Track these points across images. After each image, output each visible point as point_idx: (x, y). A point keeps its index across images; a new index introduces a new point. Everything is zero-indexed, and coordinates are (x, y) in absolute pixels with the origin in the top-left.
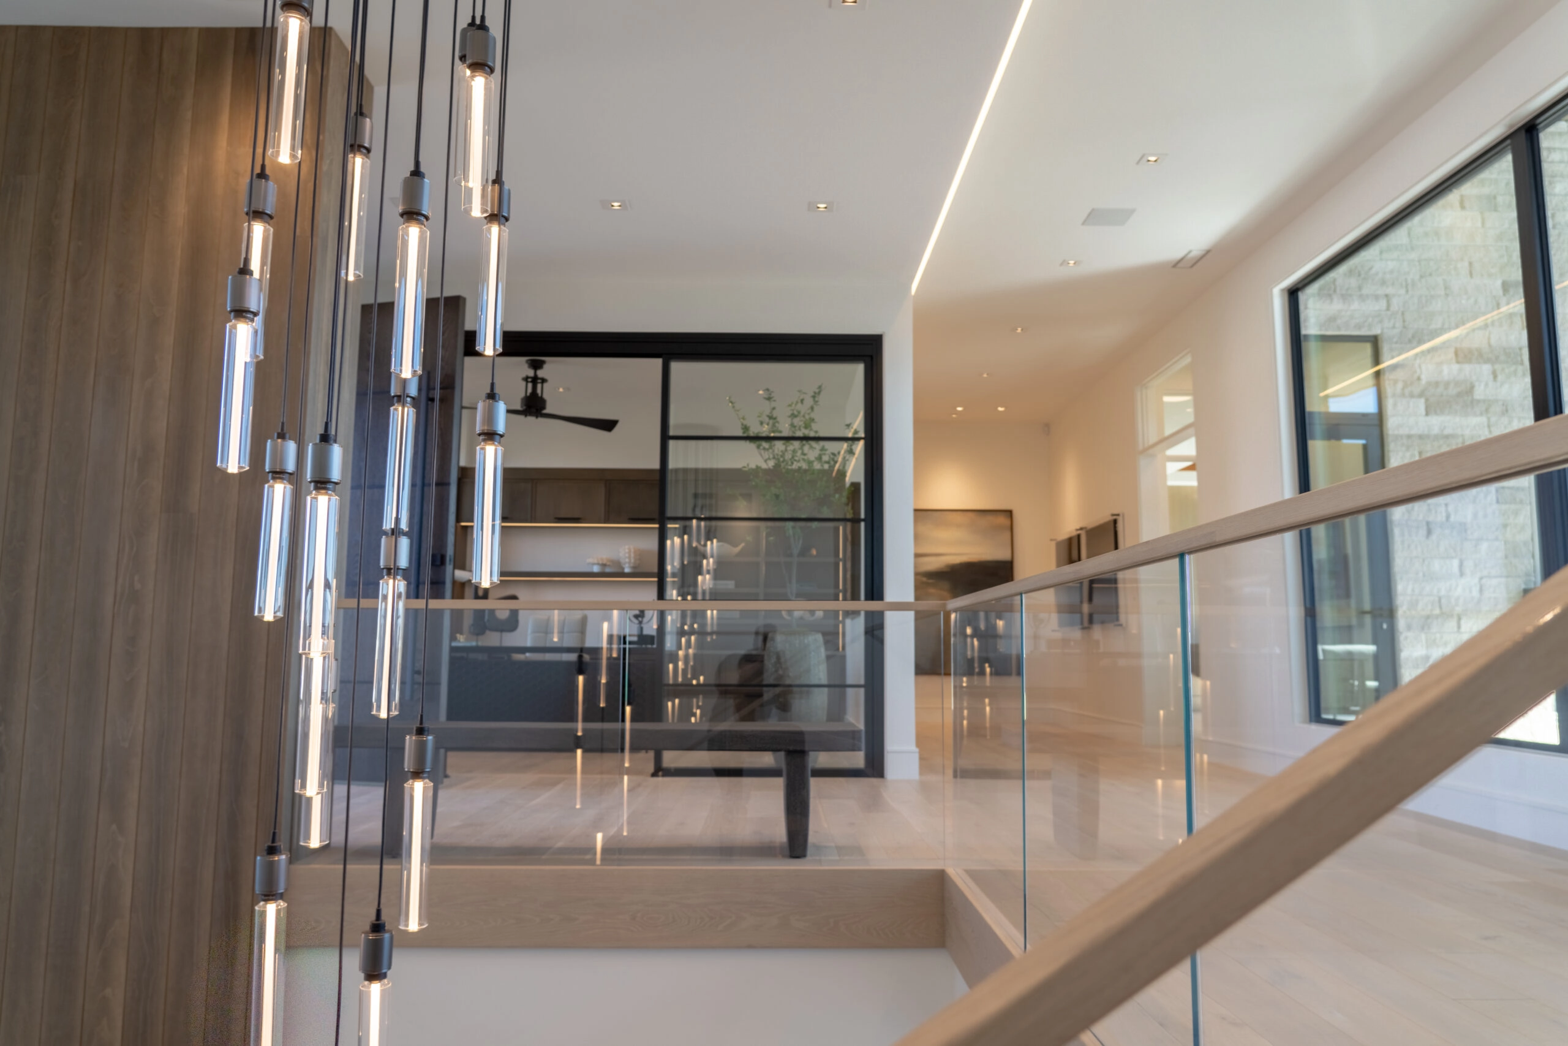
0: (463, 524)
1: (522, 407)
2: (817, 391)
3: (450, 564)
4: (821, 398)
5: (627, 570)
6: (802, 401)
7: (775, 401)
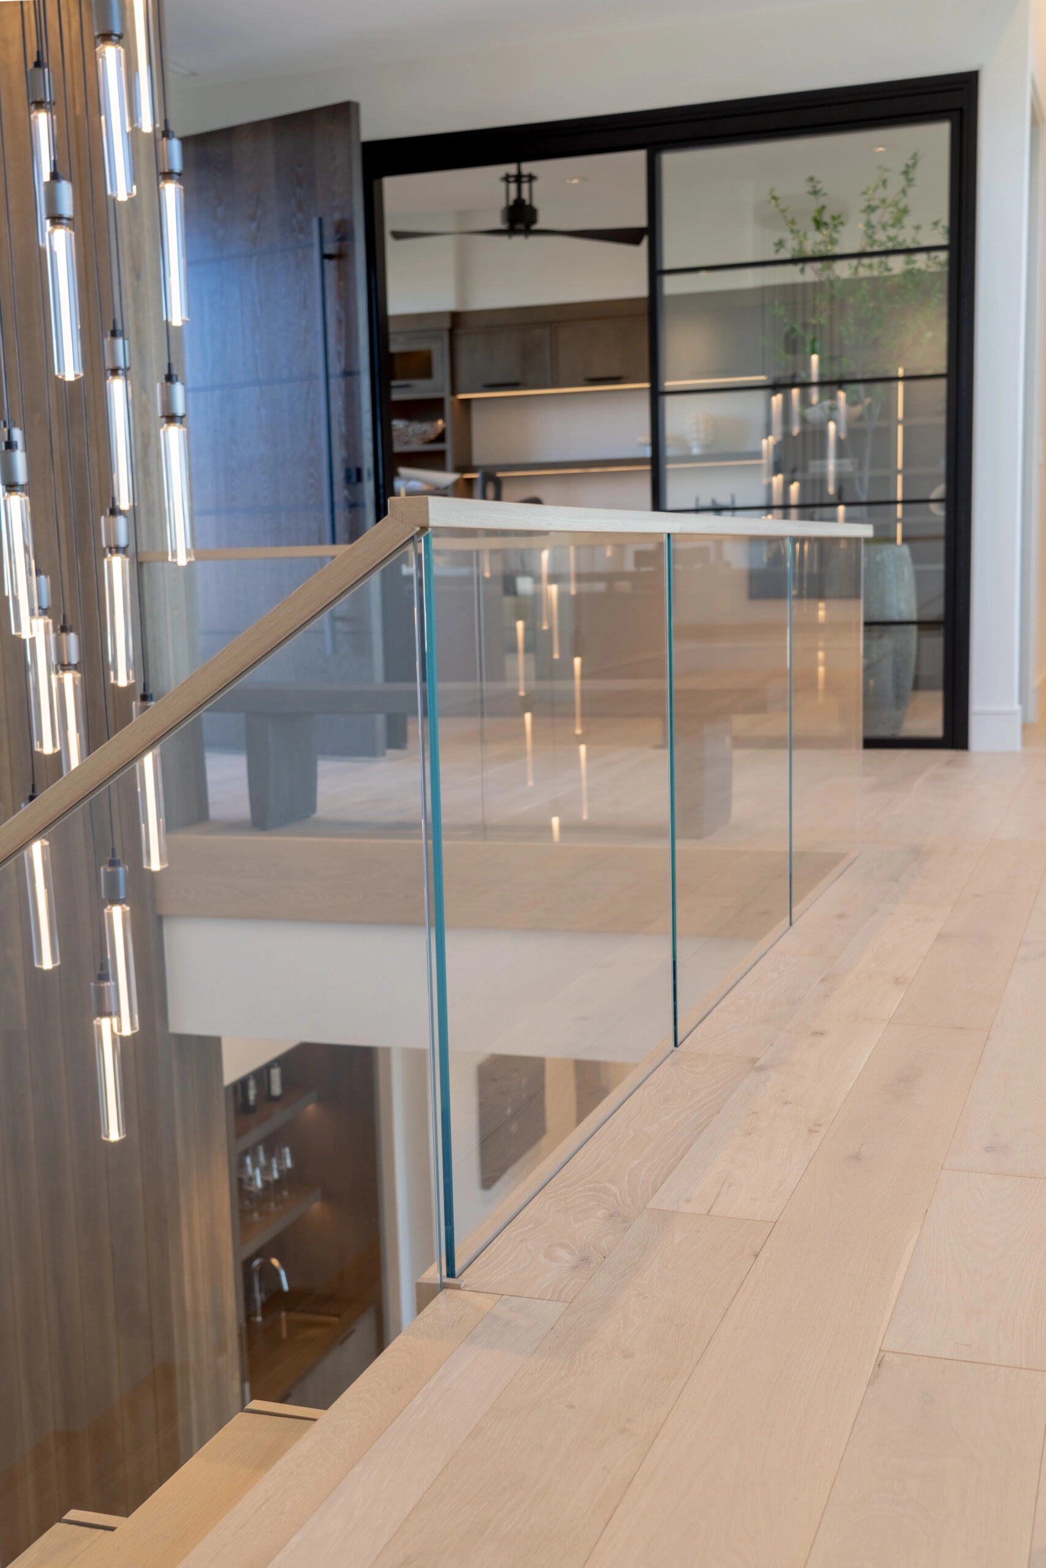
0: (461, 396)
1: (503, 222)
2: (910, 162)
3: (369, 480)
4: (917, 174)
5: (696, 451)
6: (884, 182)
7: (825, 195)
